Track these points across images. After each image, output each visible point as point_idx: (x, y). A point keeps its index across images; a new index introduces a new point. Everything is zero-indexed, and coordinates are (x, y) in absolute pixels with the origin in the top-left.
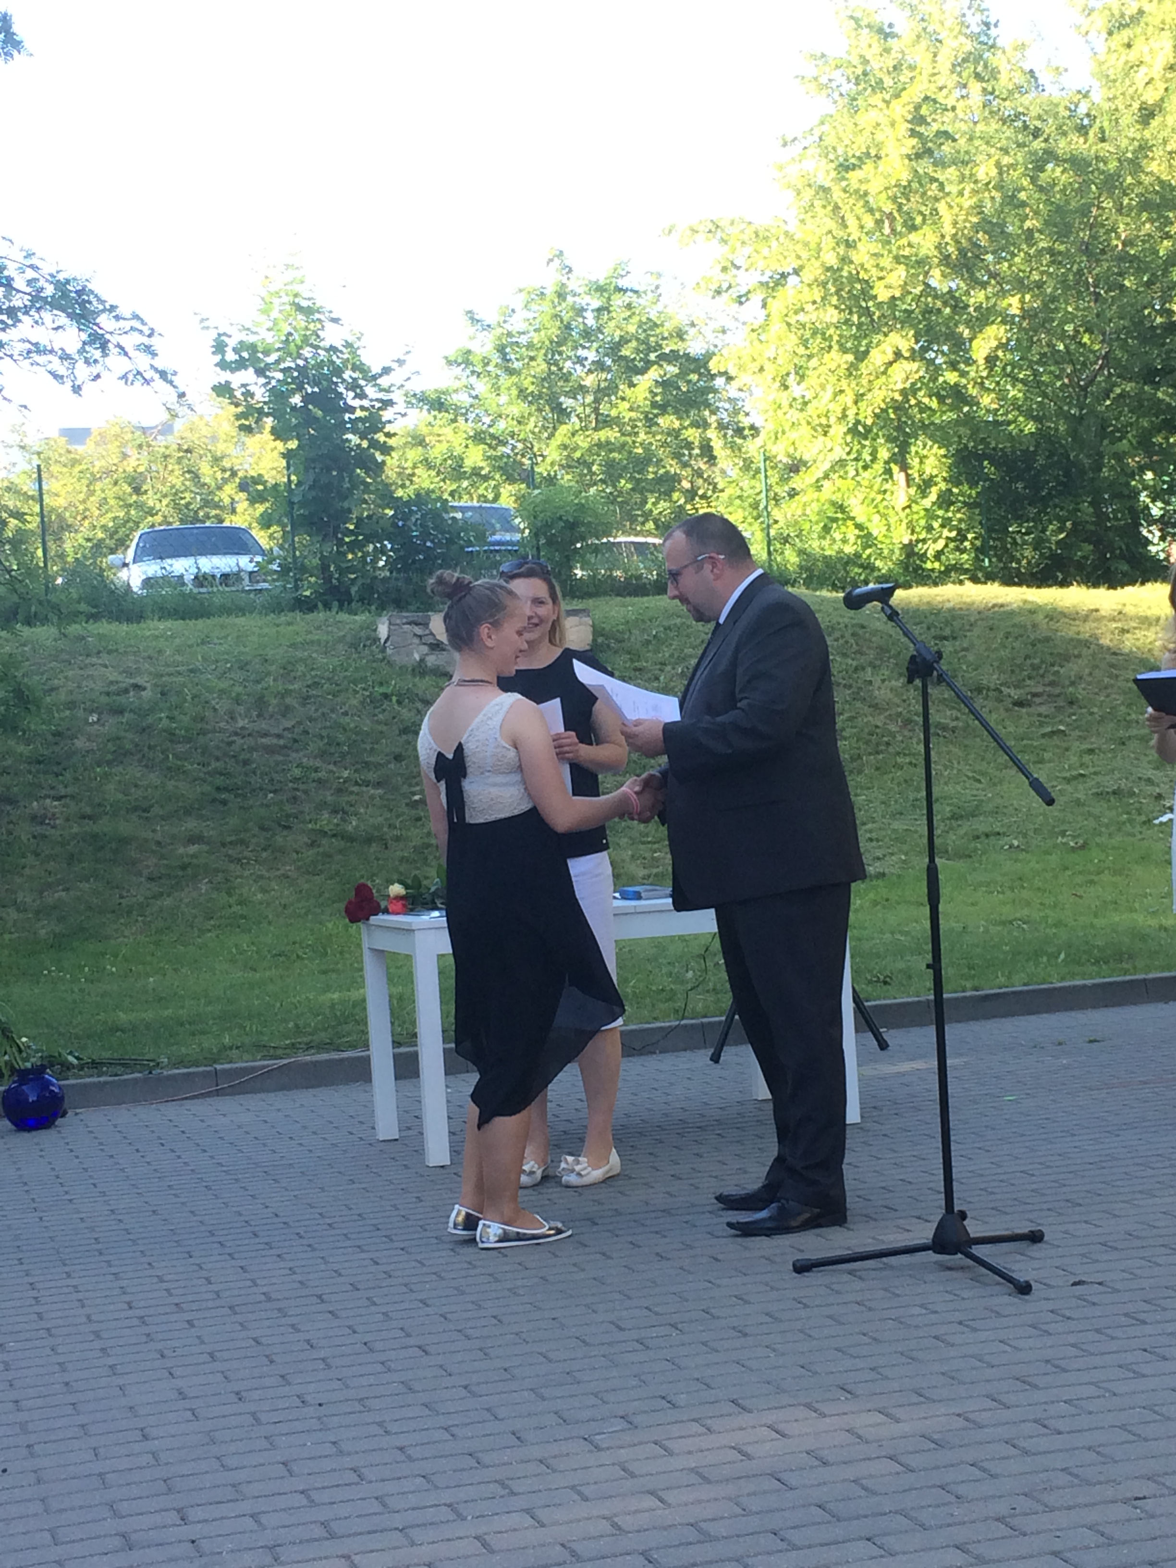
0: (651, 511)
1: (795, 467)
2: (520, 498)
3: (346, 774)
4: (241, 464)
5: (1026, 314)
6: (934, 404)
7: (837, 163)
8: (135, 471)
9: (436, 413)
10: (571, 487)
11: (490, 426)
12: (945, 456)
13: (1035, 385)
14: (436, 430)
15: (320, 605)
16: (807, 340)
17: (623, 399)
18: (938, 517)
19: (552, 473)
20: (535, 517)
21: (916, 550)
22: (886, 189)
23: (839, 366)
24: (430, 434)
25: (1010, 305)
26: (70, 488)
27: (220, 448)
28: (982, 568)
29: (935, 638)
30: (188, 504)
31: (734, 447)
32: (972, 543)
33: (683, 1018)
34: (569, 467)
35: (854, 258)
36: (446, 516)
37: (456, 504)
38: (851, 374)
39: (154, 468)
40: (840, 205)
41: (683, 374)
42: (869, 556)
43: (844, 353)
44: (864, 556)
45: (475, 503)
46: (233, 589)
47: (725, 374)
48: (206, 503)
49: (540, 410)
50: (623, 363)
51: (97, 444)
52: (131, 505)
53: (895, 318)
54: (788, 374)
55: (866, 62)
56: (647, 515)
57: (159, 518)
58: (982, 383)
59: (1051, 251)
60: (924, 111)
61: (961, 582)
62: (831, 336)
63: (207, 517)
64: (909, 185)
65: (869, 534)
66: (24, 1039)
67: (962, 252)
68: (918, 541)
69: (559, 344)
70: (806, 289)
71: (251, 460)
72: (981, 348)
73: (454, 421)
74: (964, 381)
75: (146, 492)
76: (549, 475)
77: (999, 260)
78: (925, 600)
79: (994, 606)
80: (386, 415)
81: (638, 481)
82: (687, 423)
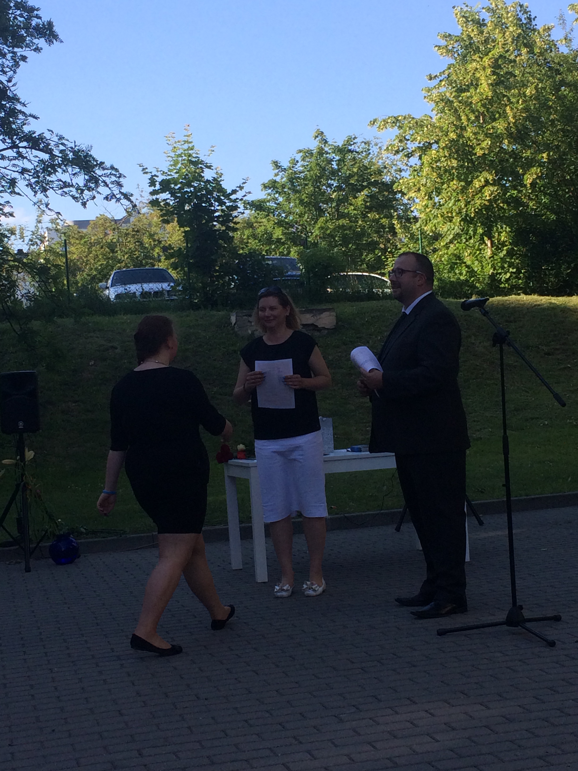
0: (365, 259)
1: (437, 237)
2: (300, 254)
3: (215, 389)
4: (163, 238)
5: (550, 161)
6: (505, 207)
7: (456, 88)
8: (112, 242)
9: (259, 212)
10: (325, 248)
11: (285, 218)
12: (510, 232)
13: (554, 197)
14: (259, 220)
15: (202, 307)
16: (442, 175)
17: (351, 204)
18: (507, 262)
19: (316, 241)
20: (308, 263)
21: (496, 278)
22: (481, 101)
23: (458, 188)
24: (257, 222)
25: (543, 157)
26: (80, 250)
27: (153, 229)
28: (529, 287)
29: (507, 321)
30: (138, 257)
31: (406, 229)
32: (524, 275)
33: (382, 510)
34: (324, 238)
35: (465, 134)
36: (263, 263)
37: (268, 257)
38: (463, 192)
39: (121, 240)
40: (458, 109)
41: (380, 192)
42: (473, 281)
43: (460, 181)
44: (470, 281)
45: (277, 256)
46: (160, 299)
47: (401, 192)
48: (146, 257)
49: (309, 210)
50: (350, 187)
51: (93, 228)
52: (109, 258)
53: (485, 164)
54: (432, 192)
55: (470, 38)
56: (363, 261)
57: (123, 264)
58: (529, 196)
59: (563, 130)
60: (500, 62)
61: (519, 294)
62: (453, 173)
63: (147, 264)
64: (492, 99)
65: (473, 270)
66: (60, 520)
67: (519, 131)
68: (497, 274)
69: (320, 177)
70: (441, 150)
71: (168, 235)
72: (528, 179)
73: (268, 215)
74: (520, 195)
75: (117, 252)
76: (314, 242)
77: (538, 134)
78: (501, 303)
79: (535, 305)
80: (235, 213)
81: (358, 245)
82: (382, 216)
